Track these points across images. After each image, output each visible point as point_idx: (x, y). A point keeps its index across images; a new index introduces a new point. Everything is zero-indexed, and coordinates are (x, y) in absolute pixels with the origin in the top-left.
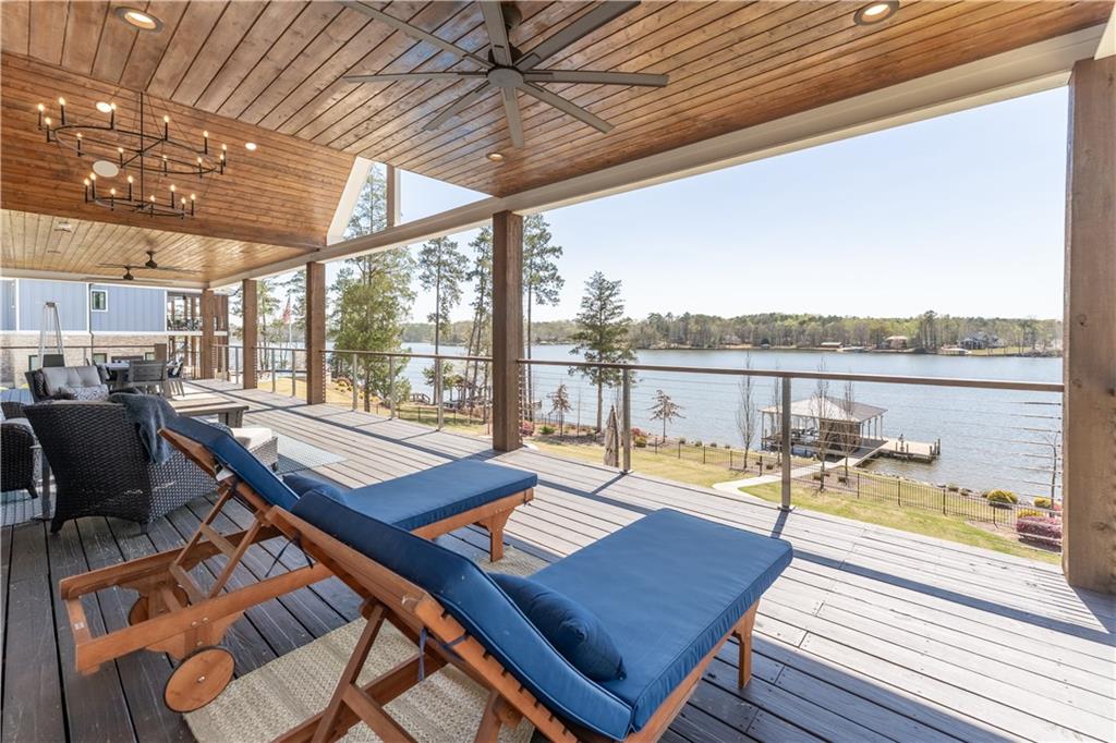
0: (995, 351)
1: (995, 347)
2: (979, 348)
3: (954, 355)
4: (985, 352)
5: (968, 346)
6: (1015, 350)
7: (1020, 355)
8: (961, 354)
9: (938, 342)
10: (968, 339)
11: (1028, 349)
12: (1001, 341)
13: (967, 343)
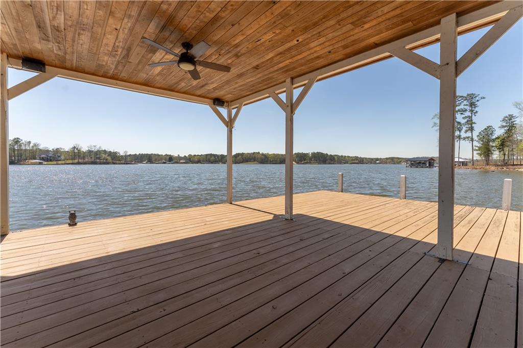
0: (59, 162)
1: (60, 160)
2: (51, 161)
3: (37, 164)
4: (55, 163)
5: (43, 159)
6: (70, 161)
7: (72, 164)
8: (40, 164)
9: (23, 157)
10: (43, 156)
11: (76, 161)
12: (63, 157)
13: (43, 158)
